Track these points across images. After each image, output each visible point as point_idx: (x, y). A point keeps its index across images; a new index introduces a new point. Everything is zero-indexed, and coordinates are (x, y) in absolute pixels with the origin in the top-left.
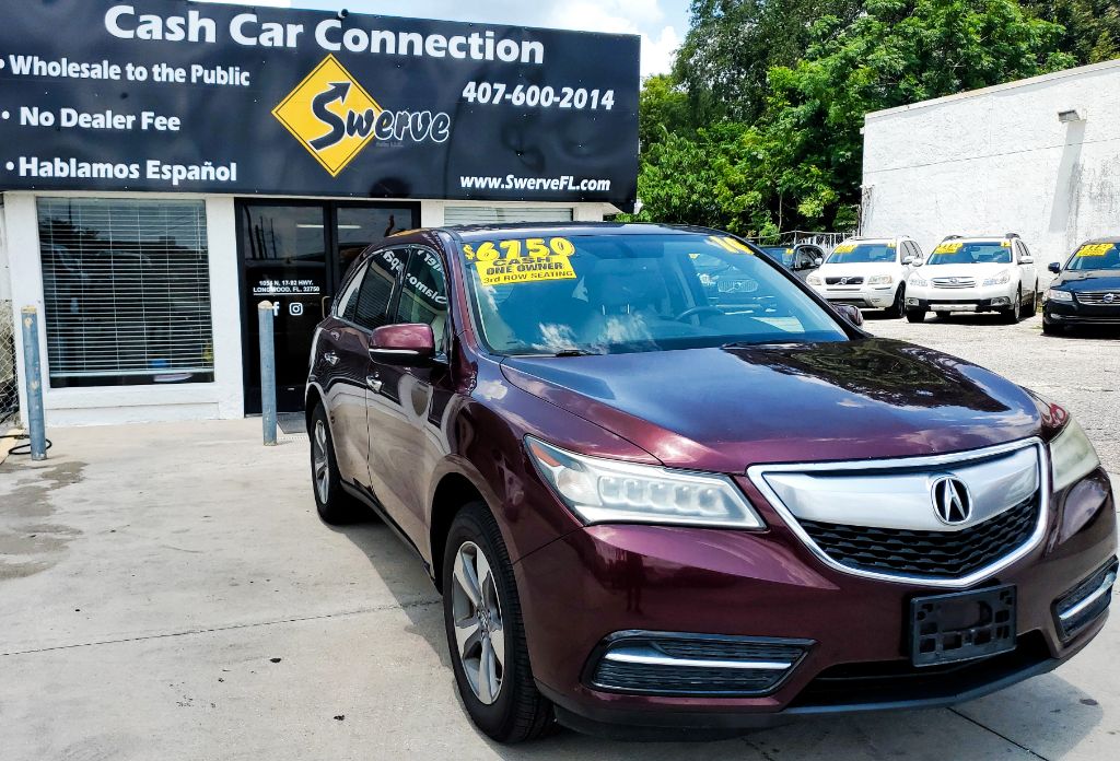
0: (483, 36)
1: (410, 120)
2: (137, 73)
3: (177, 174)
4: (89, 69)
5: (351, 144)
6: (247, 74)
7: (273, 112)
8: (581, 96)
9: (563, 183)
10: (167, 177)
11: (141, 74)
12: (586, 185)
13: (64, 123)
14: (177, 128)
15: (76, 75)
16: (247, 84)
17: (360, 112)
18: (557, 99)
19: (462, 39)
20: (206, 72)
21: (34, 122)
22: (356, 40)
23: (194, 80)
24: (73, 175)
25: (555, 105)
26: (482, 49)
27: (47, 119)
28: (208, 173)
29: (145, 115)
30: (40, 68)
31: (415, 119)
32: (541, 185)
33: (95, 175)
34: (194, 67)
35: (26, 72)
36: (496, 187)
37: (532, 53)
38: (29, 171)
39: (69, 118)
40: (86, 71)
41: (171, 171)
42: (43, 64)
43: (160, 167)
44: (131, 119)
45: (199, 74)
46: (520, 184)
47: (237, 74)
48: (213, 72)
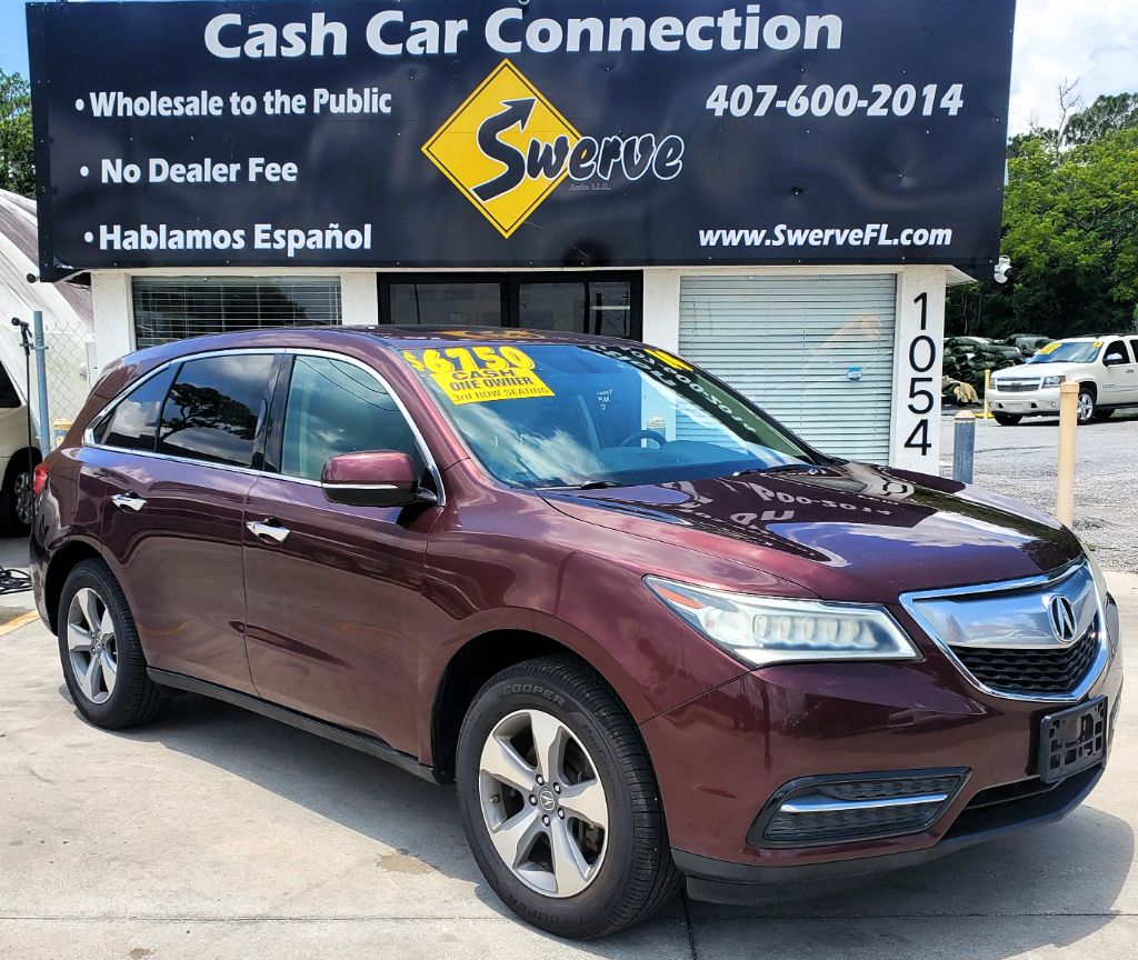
0: (742, 13)
1: (622, 149)
2: (244, 105)
3: (293, 240)
4: (184, 104)
5: (534, 189)
6: (388, 97)
7: (424, 149)
8: (905, 96)
9: (869, 234)
10: (280, 245)
11: (249, 106)
12: (910, 237)
13: (153, 178)
14: (294, 178)
15: (168, 113)
16: (387, 110)
17: (548, 140)
18: (864, 103)
19: (708, 21)
20: (333, 97)
21: (117, 179)
22: (544, 35)
23: (317, 110)
24: (163, 246)
25: (859, 112)
26: (740, 33)
27: (132, 174)
28: (334, 239)
29: (253, 161)
30: (125, 106)
31: (630, 147)
32: (833, 238)
33: (190, 246)
34: (317, 92)
35: (108, 113)
36: (757, 243)
37: (823, 33)
38: (110, 243)
39: (159, 170)
40: (180, 107)
41: (285, 238)
42: (128, 100)
43: (271, 233)
44: (235, 167)
45: (324, 101)
46: (797, 238)
47: (375, 97)
48: (342, 97)
